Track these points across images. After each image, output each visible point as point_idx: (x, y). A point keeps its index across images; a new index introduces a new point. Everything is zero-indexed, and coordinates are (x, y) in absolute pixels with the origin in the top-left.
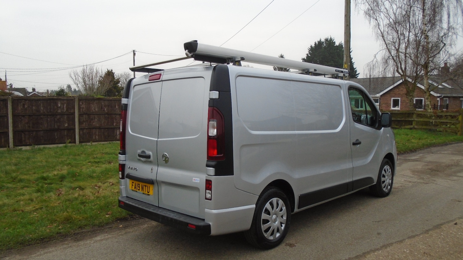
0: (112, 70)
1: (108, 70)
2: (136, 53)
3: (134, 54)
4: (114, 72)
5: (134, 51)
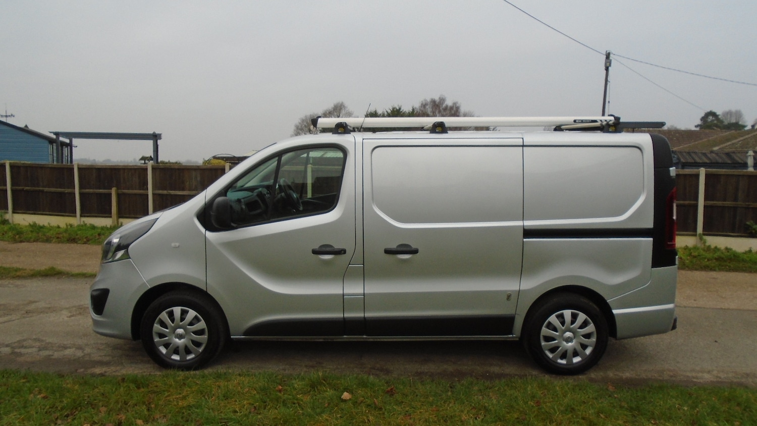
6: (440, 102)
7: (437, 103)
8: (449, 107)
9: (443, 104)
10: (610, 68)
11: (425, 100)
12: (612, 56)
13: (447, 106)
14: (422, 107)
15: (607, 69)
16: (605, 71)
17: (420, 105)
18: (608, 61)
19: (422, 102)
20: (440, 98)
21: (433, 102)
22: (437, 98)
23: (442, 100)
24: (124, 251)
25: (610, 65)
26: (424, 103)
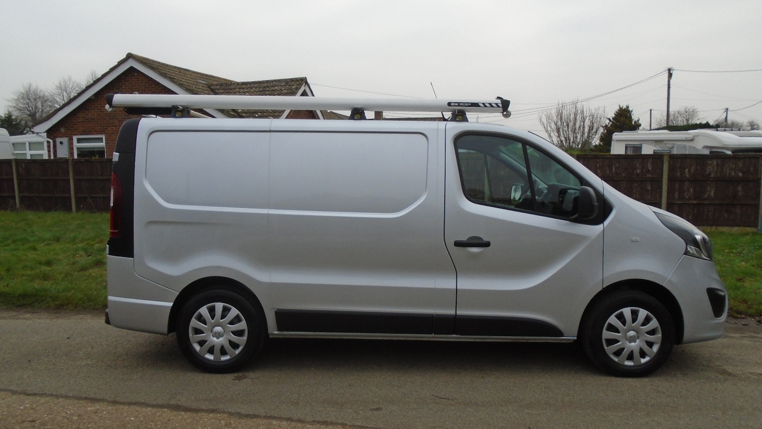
0: (628, 107)
1: (621, 106)
2: (674, 73)
3: (670, 75)
4: (631, 110)
5: (669, 70)
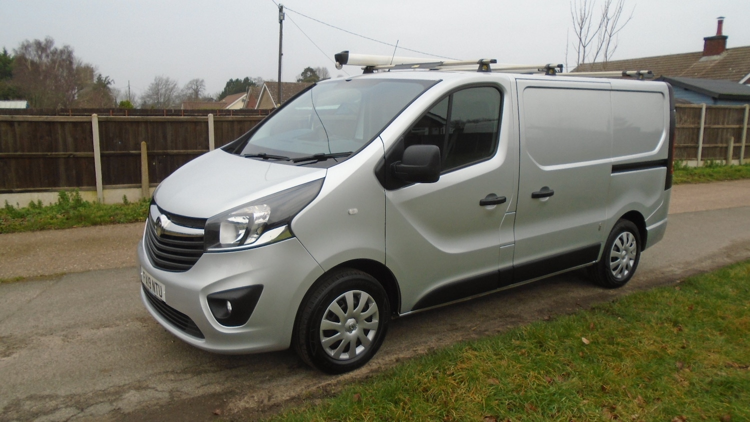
6: (46, 45)
7: (43, 45)
8: (59, 51)
9: (50, 47)
10: (283, 21)
11: (27, 41)
12: (284, 10)
13: (56, 50)
14: (22, 48)
15: (281, 22)
16: (279, 24)
17: (20, 46)
18: (281, 14)
19: (23, 43)
20: (46, 40)
21: (38, 44)
22: (42, 40)
23: (49, 42)
24: (285, 226)
25: (284, 19)
26: (26, 44)
